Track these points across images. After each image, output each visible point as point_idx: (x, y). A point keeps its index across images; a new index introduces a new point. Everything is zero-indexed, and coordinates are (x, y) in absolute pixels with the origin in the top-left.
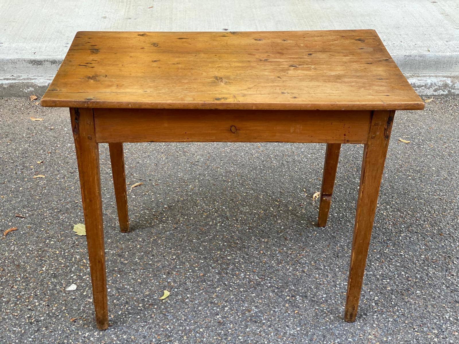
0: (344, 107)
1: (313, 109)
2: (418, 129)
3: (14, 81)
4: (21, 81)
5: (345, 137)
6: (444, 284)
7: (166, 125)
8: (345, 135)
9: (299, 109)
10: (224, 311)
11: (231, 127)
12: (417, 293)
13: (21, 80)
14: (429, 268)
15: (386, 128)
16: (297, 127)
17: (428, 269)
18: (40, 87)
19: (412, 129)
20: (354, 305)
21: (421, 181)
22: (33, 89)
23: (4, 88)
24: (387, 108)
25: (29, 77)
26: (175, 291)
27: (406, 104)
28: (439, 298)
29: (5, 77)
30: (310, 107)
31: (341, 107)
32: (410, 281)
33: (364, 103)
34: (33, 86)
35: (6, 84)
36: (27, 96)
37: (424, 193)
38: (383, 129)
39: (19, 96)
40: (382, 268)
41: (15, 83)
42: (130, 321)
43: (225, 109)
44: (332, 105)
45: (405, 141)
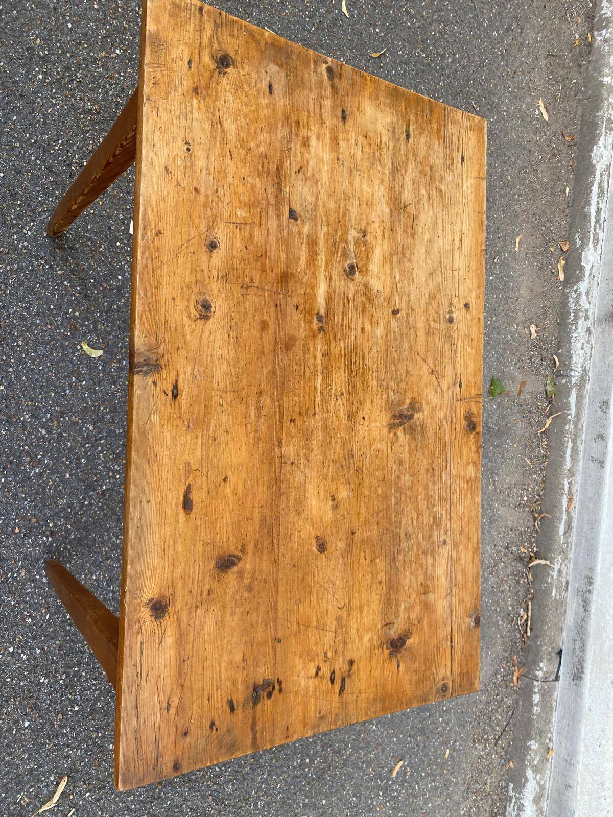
2: (425, 794)
3: (593, 220)
4: (592, 229)
6: (39, 767)
10: (40, 427)
12: (24, 722)
13: (595, 230)
14: (83, 751)
17: (81, 749)
18: (580, 254)
19: (427, 785)
21: (297, 777)
22: (578, 246)
23: (584, 208)
25: (601, 241)
28: (8, 754)
29: (603, 210)
32: (56, 716)
34: (583, 246)
35: (589, 210)
36: (569, 238)
37: (265, 776)
39: (570, 228)
40: (95, 679)
41: (589, 221)
42: (45, 295)
45: (398, 768)
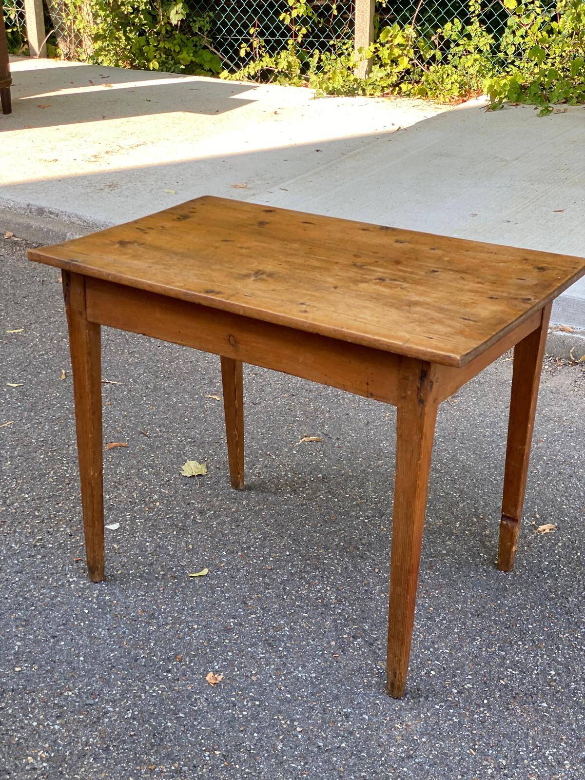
0: (350, 337)
1: (311, 330)
5: (368, 387)
7: (158, 315)
8: (367, 384)
9: (293, 326)
10: (247, 617)
11: (230, 336)
12: (540, 706)
15: (419, 386)
16: (306, 357)
20: (394, 669)
24: (408, 353)
26: (217, 574)
27: (433, 353)
30: (308, 327)
31: (346, 336)
33: (376, 337)
38: (415, 388)
43: (209, 305)
44: (335, 331)
